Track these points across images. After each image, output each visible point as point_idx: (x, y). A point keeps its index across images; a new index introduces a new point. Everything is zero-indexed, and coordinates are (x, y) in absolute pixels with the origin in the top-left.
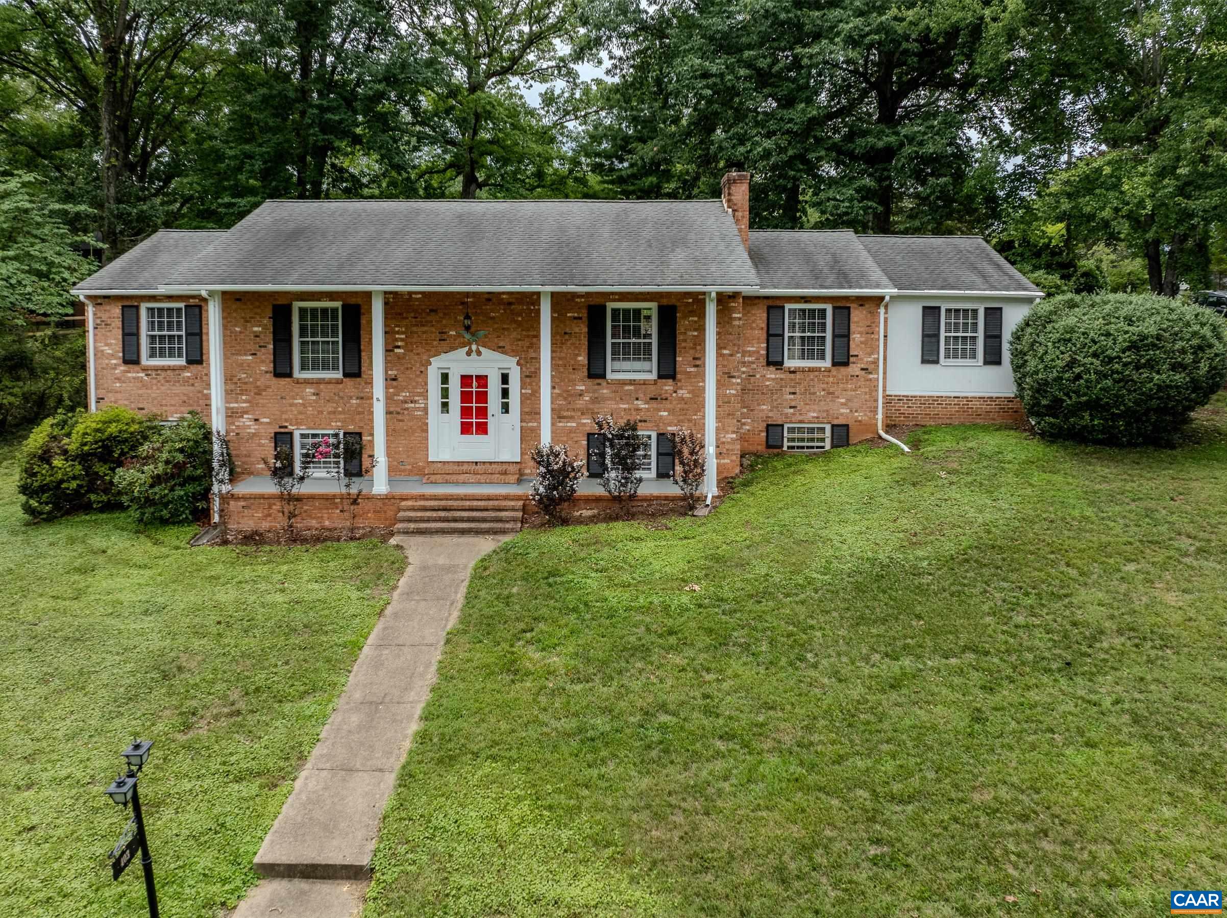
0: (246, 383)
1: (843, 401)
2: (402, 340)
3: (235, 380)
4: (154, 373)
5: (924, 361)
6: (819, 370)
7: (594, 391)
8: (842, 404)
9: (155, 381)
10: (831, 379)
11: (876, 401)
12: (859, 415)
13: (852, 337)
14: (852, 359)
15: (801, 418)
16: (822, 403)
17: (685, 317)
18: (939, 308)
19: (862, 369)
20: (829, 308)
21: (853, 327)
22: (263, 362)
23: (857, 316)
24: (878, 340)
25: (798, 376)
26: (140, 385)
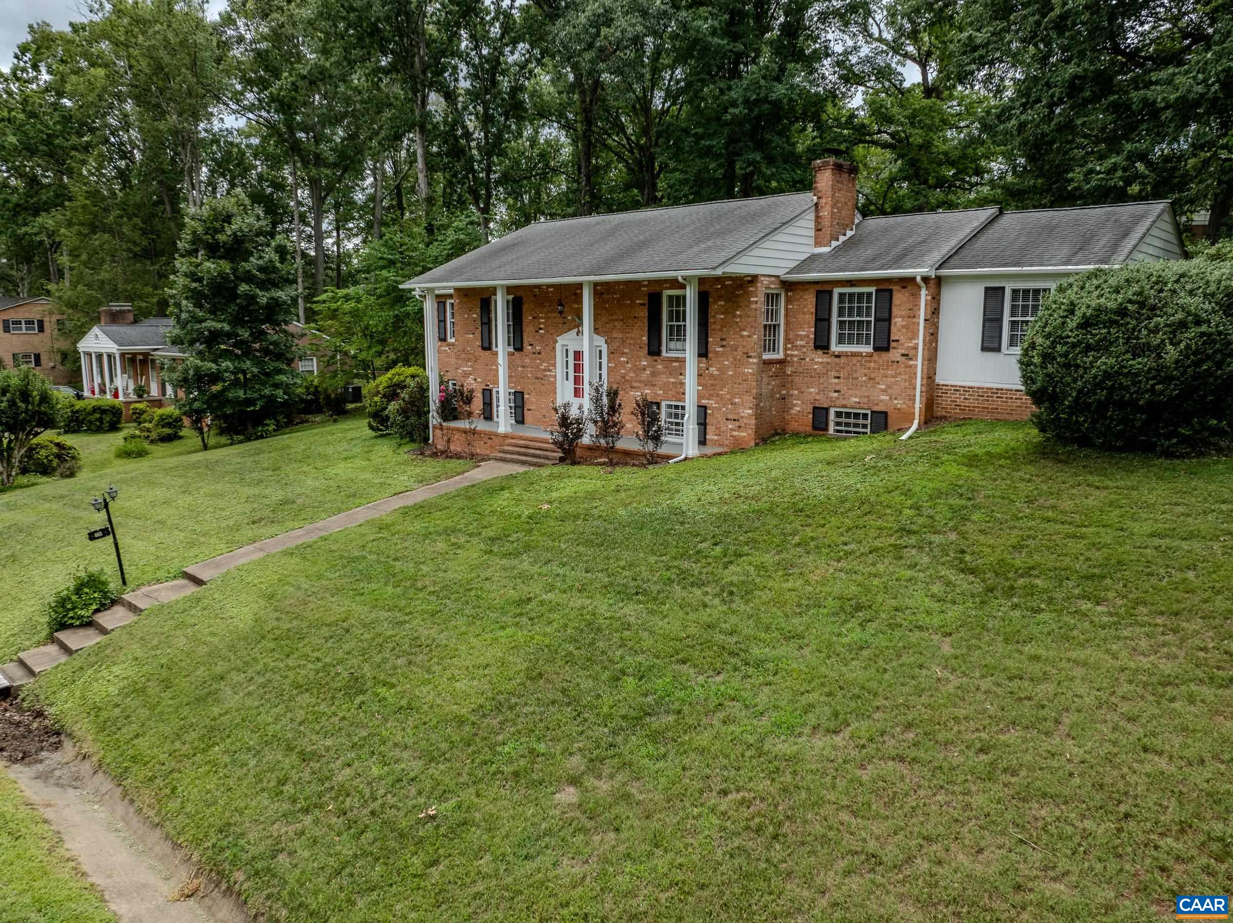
1: (883, 387)
5: (984, 349)
6: (859, 354)
7: (653, 367)
8: (883, 391)
10: (872, 365)
11: (915, 388)
12: (898, 403)
13: (893, 321)
14: (893, 344)
15: (844, 402)
16: (864, 389)
17: (715, 302)
18: (1003, 289)
19: (903, 355)
20: (874, 291)
21: (895, 311)
22: (477, 339)
23: (900, 298)
24: (918, 324)
25: (843, 360)
26: (446, 355)
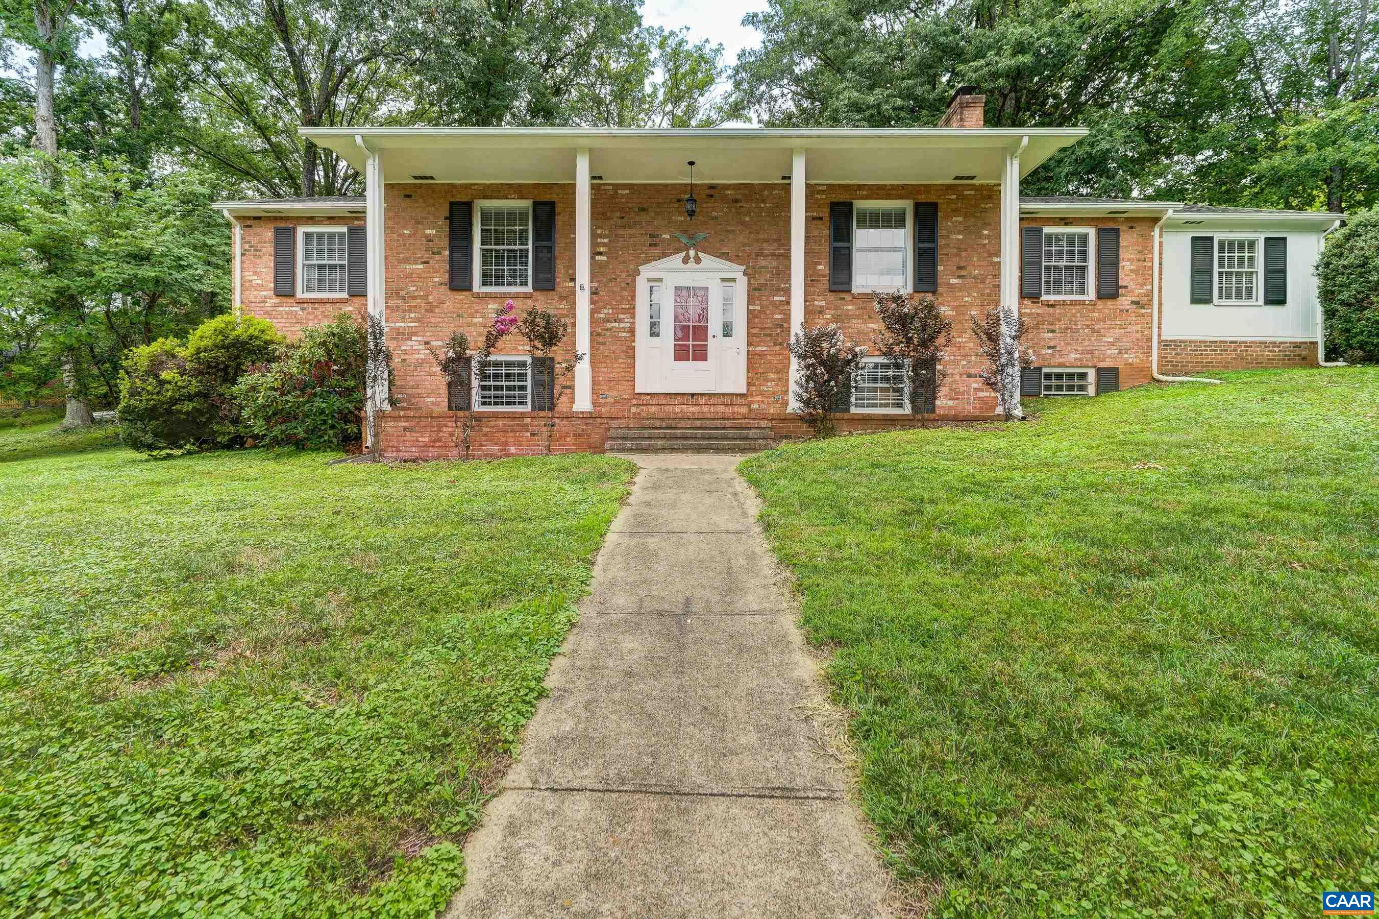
0: (414, 298)
1: (1111, 340)
2: (604, 245)
3: (402, 293)
4: (310, 306)
5: (1195, 300)
6: (1083, 303)
7: (837, 308)
8: (1109, 344)
9: (311, 317)
10: (1097, 315)
11: (1150, 340)
12: (1131, 358)
13: (1122, 264)
14: (1121, 291)
15: (1061, 360)
16: (1086, 343)
17: (947, 217)
18: (1211, 239)
19: (1133, 303)
20: (1092, 232)
21: (1122, 254)
22: (436, 272)
23: (1128, 241)
24: (1152, 268)
25: (1058, 310)
26: (294, 320)
